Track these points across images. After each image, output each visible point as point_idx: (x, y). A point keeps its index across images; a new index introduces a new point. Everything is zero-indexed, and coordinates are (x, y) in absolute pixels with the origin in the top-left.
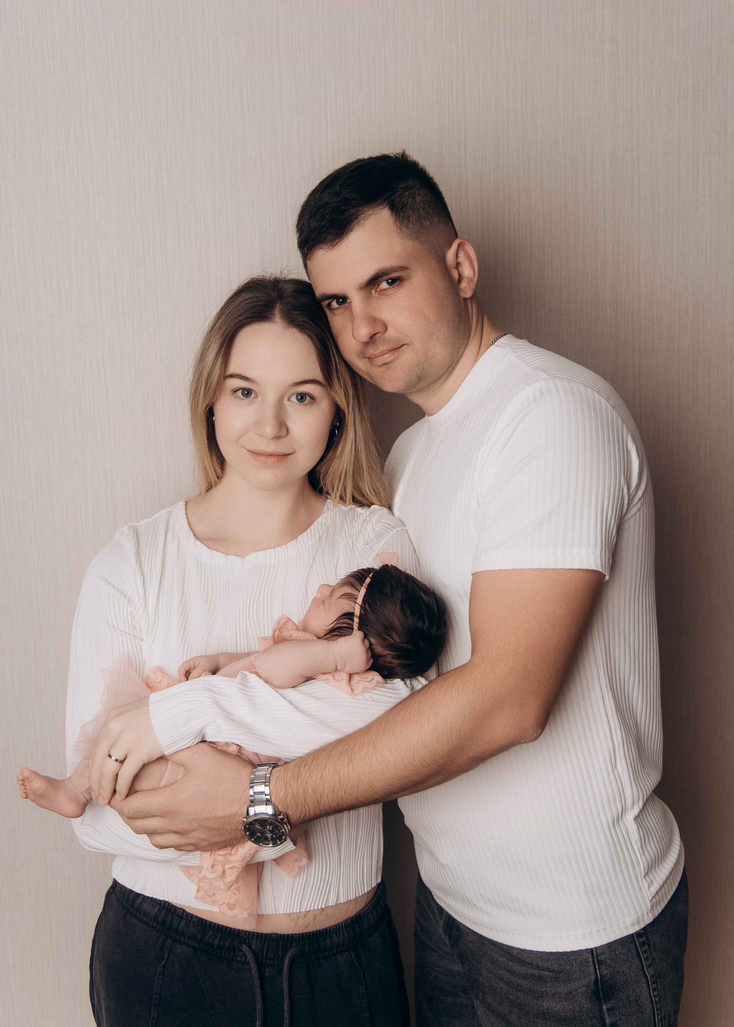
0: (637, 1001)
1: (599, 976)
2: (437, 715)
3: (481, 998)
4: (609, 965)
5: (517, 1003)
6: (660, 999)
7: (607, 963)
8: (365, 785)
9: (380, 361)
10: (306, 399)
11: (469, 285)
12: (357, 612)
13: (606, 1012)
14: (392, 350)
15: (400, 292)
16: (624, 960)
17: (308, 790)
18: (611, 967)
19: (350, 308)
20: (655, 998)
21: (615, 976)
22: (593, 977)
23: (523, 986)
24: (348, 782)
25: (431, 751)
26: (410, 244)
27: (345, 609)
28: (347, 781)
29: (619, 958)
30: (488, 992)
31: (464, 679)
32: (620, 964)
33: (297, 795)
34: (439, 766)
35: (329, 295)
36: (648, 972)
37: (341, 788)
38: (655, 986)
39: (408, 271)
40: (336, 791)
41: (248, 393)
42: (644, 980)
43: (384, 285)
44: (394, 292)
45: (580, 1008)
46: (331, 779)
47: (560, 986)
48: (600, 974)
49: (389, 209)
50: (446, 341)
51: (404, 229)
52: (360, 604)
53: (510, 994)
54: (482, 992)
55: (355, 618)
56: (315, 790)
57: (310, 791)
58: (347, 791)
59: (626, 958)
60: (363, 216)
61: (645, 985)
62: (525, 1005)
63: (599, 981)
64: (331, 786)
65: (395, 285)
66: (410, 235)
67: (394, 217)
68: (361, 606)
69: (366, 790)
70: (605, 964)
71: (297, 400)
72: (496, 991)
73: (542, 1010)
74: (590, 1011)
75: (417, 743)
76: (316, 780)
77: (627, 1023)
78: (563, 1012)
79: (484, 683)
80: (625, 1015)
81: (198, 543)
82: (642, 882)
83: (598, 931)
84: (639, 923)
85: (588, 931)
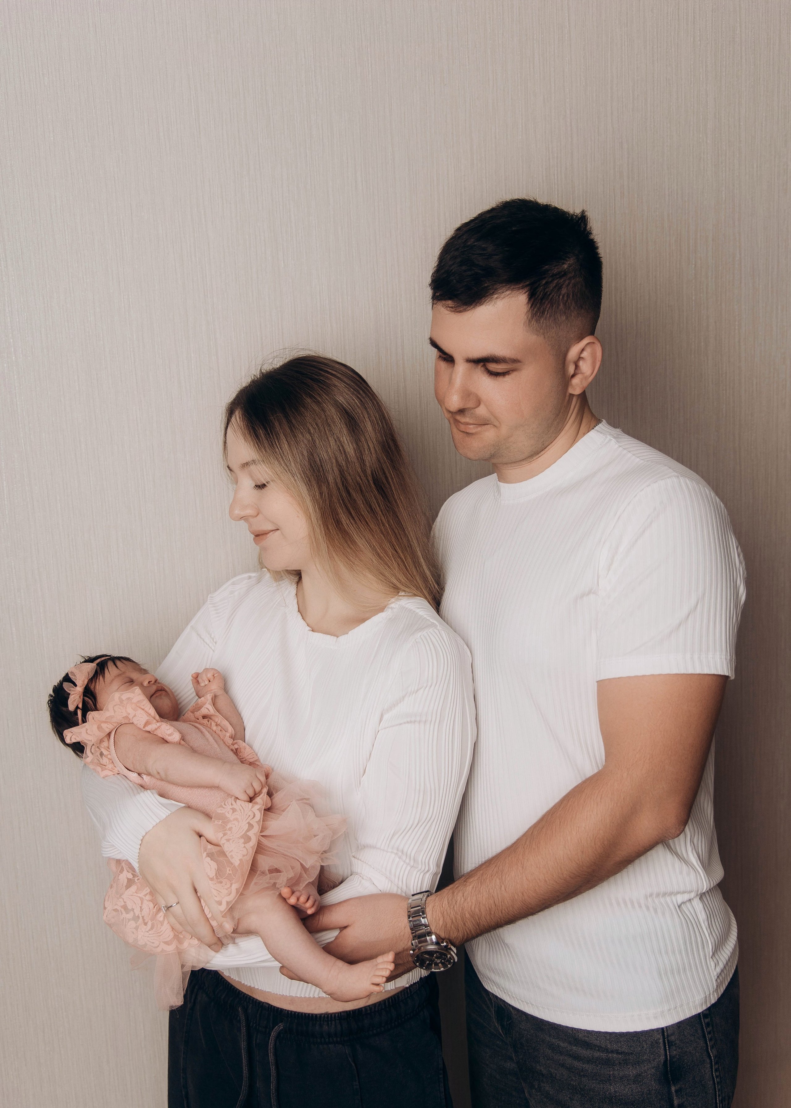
0: (701, 1082)
1: (668, 1057)
2: (579, 827)
3: (536, 1087)
4: (678, 1046)
5: (580, 1088)
6: (721, 1079)
7: (676, 1044)
8: (519, 903)
11: (581, 382)
13: (674, 1093)
14: (477, 425)
16: (691, 1041)
17: (465, 915)
18: (679, 1048)
20: (716, 1079)
21: (683, 1057)
22: (662, 1058)
23: (588, 1071)
24: (503, 903)
25: (577, 863)
28: (501, 902)
29: (687, 1038)
30: (545, 1080)
31: (600, 788)
32: (688, 1045)
33: (456, 921)
34: (588, 875)
36: (712, 1053)
37: (498, 910)
38: (717, 1066)
40: (493, 913)
42: (708, 1061)
45: (649, 1090)
46: (486, 903)
47: (629, 1068)
48: (670, 1055)
53: (572, 1080)
54: (537, 1081)
56: (472, 914)
57: (467, 915)
58: (503, 911)
59: (692, 1039)
61: (709, 1065)
62: (590, 1090)
63: (668, 1062)
64: (488, 909)
69: (521, 908)
70: (674, 1045)
72: (555, 1078)
73: (609, 1093)
74: (659, 1093)
75: (563, 858)
76: (472, 905)
77: (693, 1104)
78: (632, 1095)
79: (621, 790)
80: (691, 1096)
82: (710, 964)
83: (669, 1010)
84: (706, 1002)
85: (659, 1011)
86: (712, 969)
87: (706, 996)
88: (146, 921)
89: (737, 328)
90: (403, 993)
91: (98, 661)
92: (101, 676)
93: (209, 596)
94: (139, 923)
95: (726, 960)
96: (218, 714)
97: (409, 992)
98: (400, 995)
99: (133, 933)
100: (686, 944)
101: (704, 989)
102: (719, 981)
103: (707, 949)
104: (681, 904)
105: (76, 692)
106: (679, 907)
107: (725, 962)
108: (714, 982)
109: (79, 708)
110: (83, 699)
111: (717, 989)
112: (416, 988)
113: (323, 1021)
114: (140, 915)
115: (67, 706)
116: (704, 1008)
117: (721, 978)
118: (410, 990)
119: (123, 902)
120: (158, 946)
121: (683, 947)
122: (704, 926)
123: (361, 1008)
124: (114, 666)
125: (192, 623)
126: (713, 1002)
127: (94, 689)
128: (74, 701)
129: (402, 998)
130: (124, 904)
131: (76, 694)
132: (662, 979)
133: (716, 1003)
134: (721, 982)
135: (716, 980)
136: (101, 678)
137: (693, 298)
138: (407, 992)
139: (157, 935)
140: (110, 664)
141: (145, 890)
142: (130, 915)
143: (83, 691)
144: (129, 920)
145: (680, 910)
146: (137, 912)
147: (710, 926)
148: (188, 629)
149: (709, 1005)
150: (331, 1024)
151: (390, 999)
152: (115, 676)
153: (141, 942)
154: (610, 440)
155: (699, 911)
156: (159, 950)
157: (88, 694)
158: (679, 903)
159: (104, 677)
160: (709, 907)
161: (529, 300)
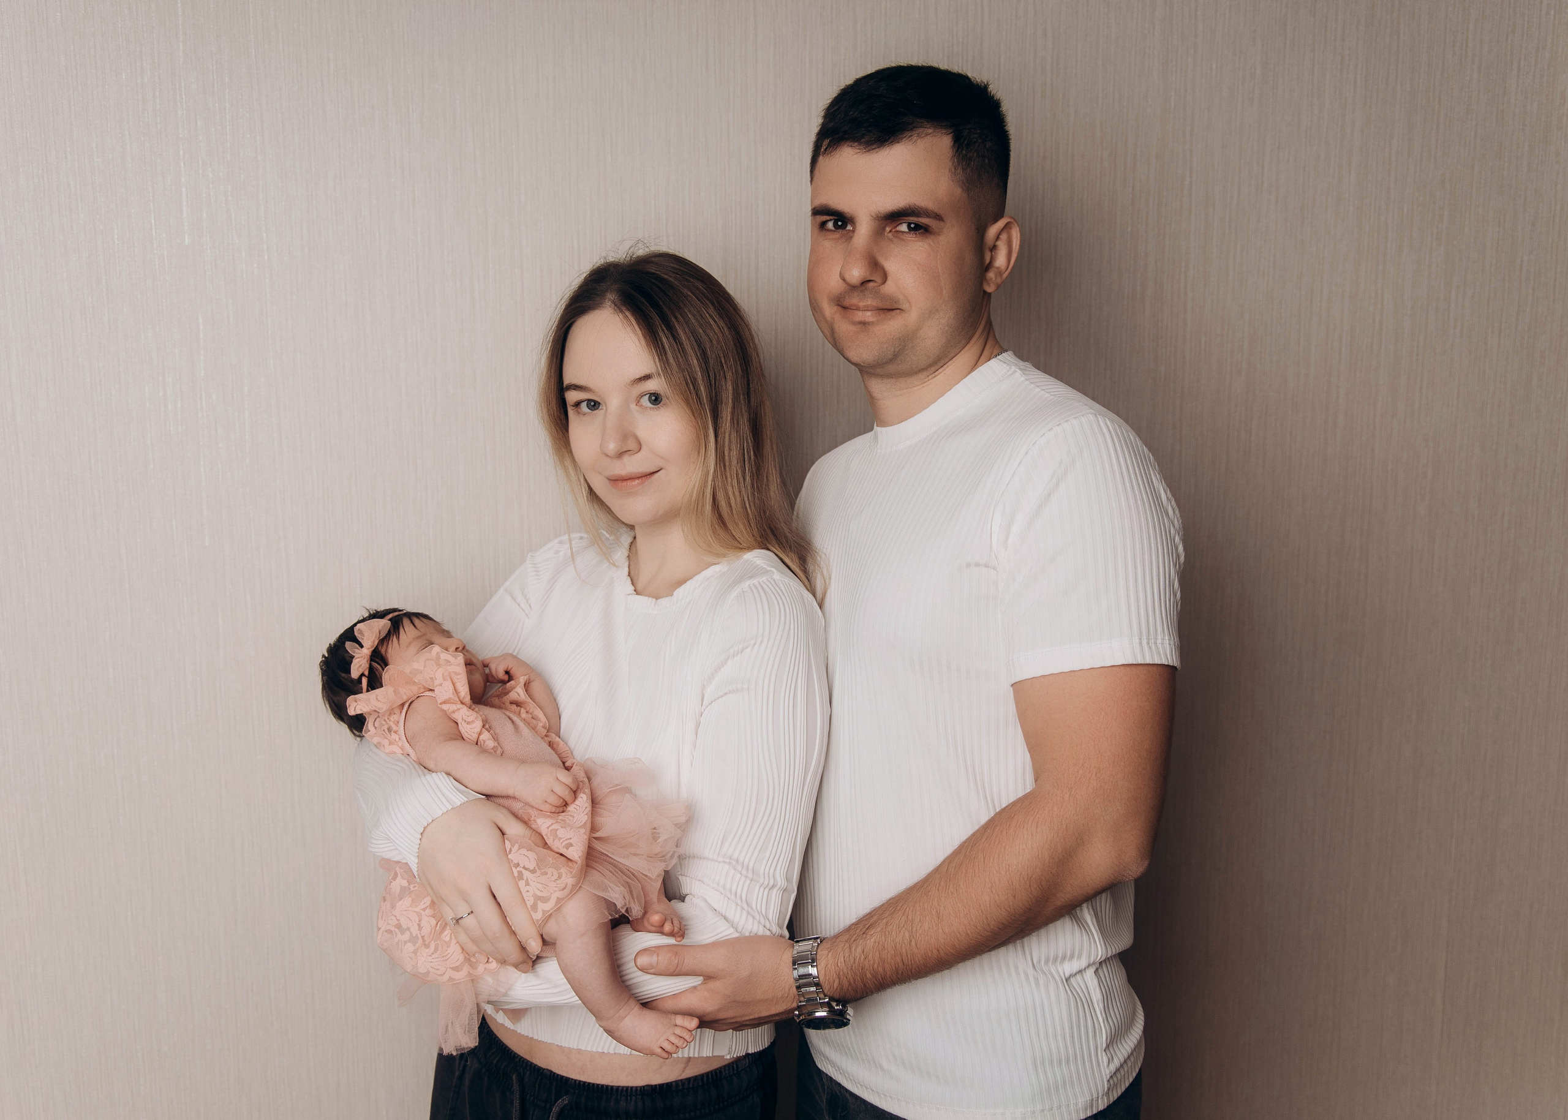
9: (860, 316)
11: (996, 277)
14: (880, 309)
15: (920, 243)
19: (849, 237)
26: (958, 191)
35: (833, 209)
39: (942, 224)
43: (904, 227)
44: (913, 241)
49: (953, 138)
50: (946, 328)
51: (959, 171)
60: (921, 130)
65: (917, 232)
66: (963, 181)
67: (955, 151)
82: (1102, 1058)
83: (1043, 1111)
84: (1092, 1106)
85: (1029, 1110)
86: (1103, 1066)
87: (1092, 1099)
88: (427, 943)
89: (1183, 269)
90: (727, 1068)
91: (390, 616)
92: (395, 637)
93: (530, 554)
94: (417, 945)
95: (1124, 1057)
96: (529, 700)
97: (735, 1067)
98: (723, 1070)
99: (411, 958)
100: (1072, 1028)
101: (1090, 1089)
102: (1111, 1082)
103: (1100, 1038)
104: (1070, 977)
105: (362, 655)
106: (1066, 980)
107: (1122, 1060)
108: (1106, 1083)
109: (365, 675)
110: (370, 665)
111: (1108, 1093)
112: (746, 1064)
113: (621, 1095)
114: (419, 935)
115: (348, 671)
116: (1089, 1114)
117: (1115, 1079)
118: (737, 1065)
119: (396, 920)
120: (444, 973)
121: (1068, 1032)
122: (1099, 1008)
123: (671, 1083)
124: (412, 626)
125: (507, 584)
126: (1101, 1108)
127: (386, 653)
128: (359, 666)
129: (726, 1074)
130: (397, 922)
131: (362, 657)
132: (1036, 1070)
133: (1104, 1110)
134: (1115, 1085)
135: (1108, 1081)
136: (395, 639)
137: (1129, 229)
138: (733, 1067)
139: (442, 959)
140: (406, 621)
141: (423, 902)
142: (406, 936)
143: (370, 654)
144: (405, 942)
145: (1068, 985)
146: (415, 930)
147: (1106, 1009)
148: (501, 591)
149: (1095, 1112)
150: (631, 1099)
151: (710, 1074)
152: (414, 639)
153: (422, 970)
154: (1015, 371)
155: (1092, 988)
156: (446, 978)
157: (378, 658)
158: (1067, 975)
159: (398, 638)
160: (1106, 985)
161: (954, 143)
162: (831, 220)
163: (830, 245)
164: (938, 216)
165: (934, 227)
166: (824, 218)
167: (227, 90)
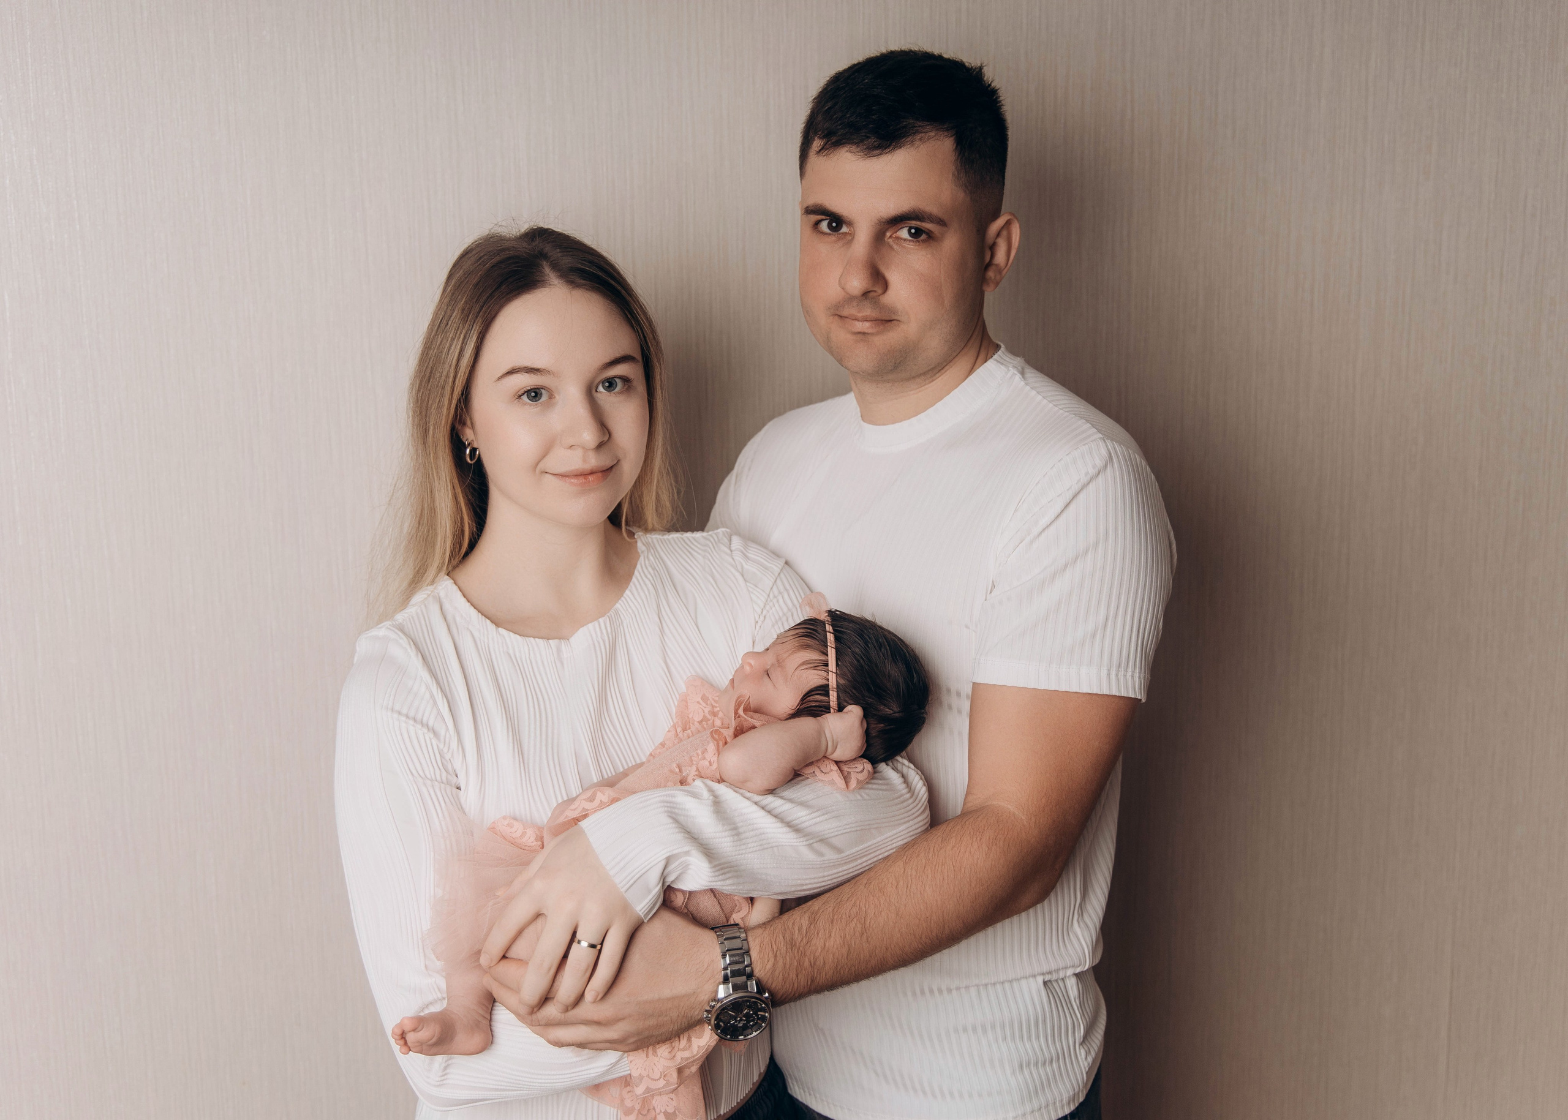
9: (858, 326)
10: (616, 385)
11: (995, 274)
12: (833, 681)
14: (879, 320)
15: (922, 251)
19: (847, 241)
27: (811, 683)
35: (829, 211)
39: (945, 229)
41: (536, 394)
44: (914, 247)
49: (955, 141)
51: (962, 174)
52: (834, 671)
55: (831, 692)
60: (922, 133)
65: (917, 238)
66: (966, 185)
67: (957, 154)
68: (836, 673)
71: (605, 389)
81: (502, 631)
82: (1081, 1052)
108: (1085, 1075)
122: (1075, 1006)
135: (1087, 1073)
154: (1014, 374)
161: (957, 147)
162: (826, 219)
163: (826, 248)
164: (942, 221)
165: (936, 232)
166: (819, 217)
167: (29, 44)
